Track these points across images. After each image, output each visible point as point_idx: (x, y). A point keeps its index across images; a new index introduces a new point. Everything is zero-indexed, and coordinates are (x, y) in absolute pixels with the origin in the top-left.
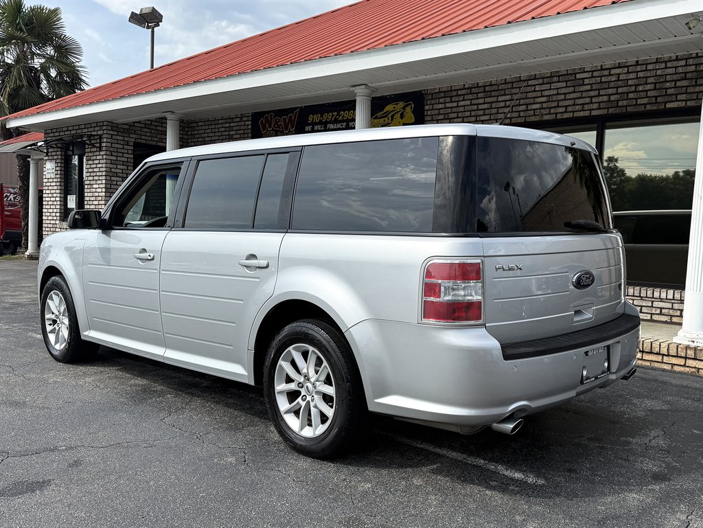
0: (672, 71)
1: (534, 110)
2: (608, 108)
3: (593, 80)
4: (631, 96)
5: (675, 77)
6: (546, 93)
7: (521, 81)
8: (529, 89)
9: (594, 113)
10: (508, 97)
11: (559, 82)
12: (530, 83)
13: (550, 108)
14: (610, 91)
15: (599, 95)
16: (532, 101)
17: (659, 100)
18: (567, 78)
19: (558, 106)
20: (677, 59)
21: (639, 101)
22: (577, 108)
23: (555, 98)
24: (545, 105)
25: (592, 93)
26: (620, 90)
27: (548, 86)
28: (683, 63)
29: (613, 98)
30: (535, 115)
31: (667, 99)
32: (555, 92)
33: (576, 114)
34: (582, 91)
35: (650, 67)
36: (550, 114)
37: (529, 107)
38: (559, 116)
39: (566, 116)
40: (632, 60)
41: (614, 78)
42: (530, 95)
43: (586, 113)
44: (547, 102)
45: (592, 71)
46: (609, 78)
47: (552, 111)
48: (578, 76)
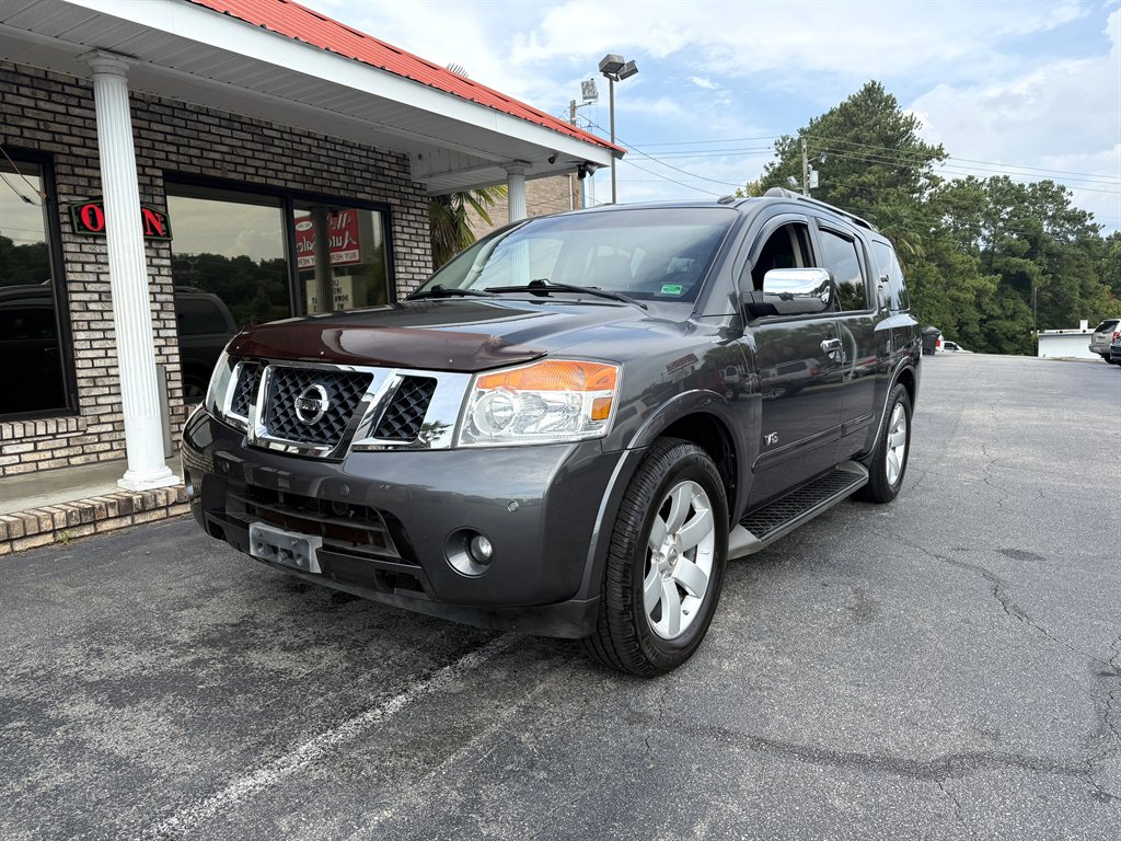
0: (357, 159)
1: (214, 160)
2: (304, 183)
3: (283, 144)
4: (325, 175)
5: (360, 167)
6: (228, 141)
7: (185, 110)
8: (200, 126)
9: (291, 185)
10: (168, 129)
11: (242, 131)
12: (201, 118)
13: (236, 164)
14: (304, 163)
15: (293, 165)
16: (208, 146)
17: (351, 187)
18: (252, 129)
19: (245, 165)
20: (360, 148)
21: (334, 184)
22: (270, 173)
23: (240, 151)
24: (228, 158)
25: (285, 160)
26: (314, 165)
27: (228, 132)
28: (364, 153)
29: (308, 172)
30: (214, 168)
31: (356, 188)
32: (239, 143)
33: (270, 181)
34: (274, 154)
35: (338, 148)
36: (235, 171)
37: (205, 153)
38: (248, 178)
39: (257, 180)
40: (322, 134)
41: (305, 149)
42: (203, 136)
43: (282, 183)
44: (229, 154)
45: (282, 132)
46: (300, 147)
47: (239, 168)
48: (266, 132)
